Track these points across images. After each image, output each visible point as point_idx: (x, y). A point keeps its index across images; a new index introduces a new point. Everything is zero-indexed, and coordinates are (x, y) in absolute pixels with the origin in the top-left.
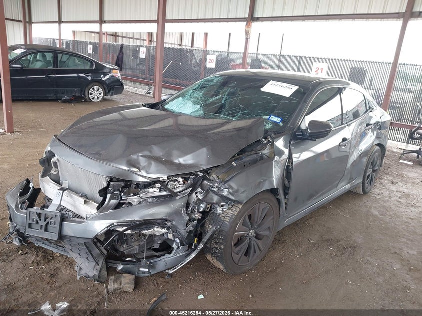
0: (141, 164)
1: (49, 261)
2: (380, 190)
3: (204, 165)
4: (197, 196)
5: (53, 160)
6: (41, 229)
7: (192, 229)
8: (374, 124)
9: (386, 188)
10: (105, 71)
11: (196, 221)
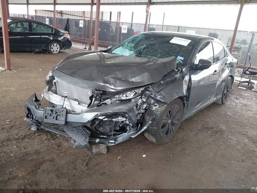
0: (111, 82)
1: (55, 139)
2: (230, 102)
3: (147, 82)
4: (142, 100)
5: (54, 81)
6: (53, 118)
7: (139, 118)
8: (229, 64)
9: (234, 101)
10: (60, 34)
11: (141, 114)
